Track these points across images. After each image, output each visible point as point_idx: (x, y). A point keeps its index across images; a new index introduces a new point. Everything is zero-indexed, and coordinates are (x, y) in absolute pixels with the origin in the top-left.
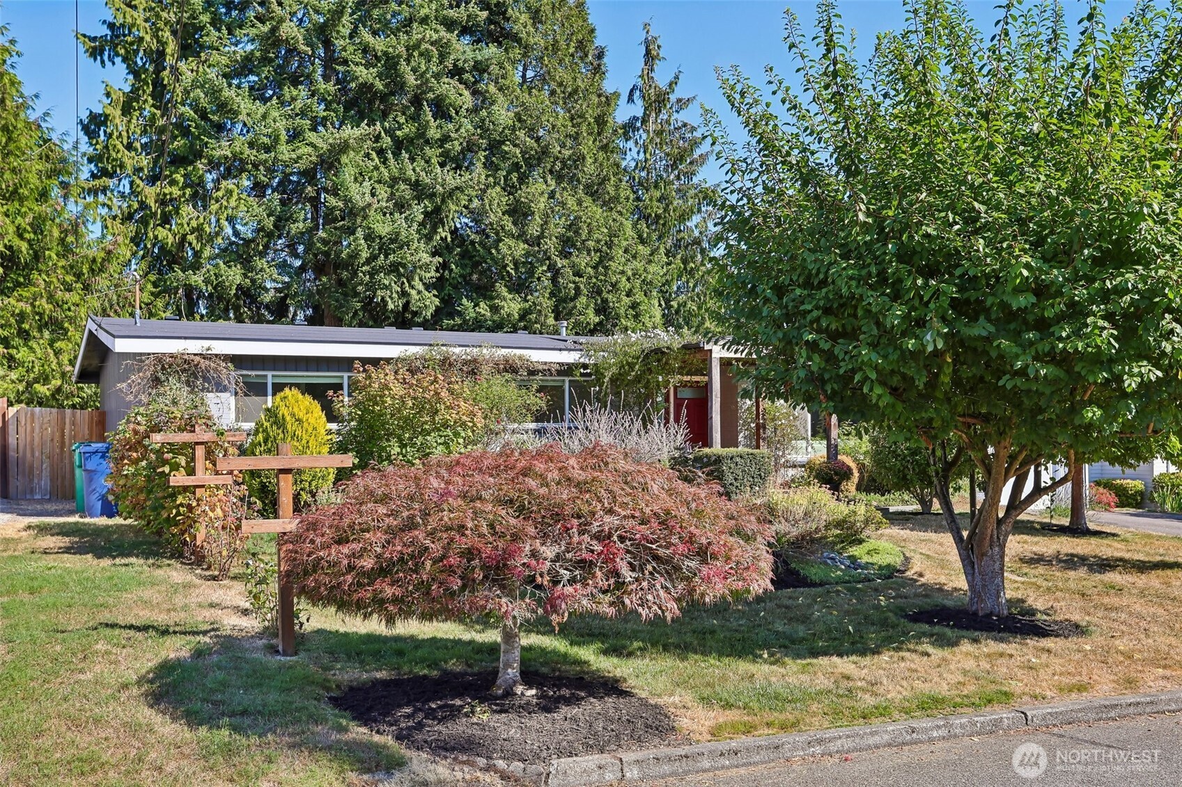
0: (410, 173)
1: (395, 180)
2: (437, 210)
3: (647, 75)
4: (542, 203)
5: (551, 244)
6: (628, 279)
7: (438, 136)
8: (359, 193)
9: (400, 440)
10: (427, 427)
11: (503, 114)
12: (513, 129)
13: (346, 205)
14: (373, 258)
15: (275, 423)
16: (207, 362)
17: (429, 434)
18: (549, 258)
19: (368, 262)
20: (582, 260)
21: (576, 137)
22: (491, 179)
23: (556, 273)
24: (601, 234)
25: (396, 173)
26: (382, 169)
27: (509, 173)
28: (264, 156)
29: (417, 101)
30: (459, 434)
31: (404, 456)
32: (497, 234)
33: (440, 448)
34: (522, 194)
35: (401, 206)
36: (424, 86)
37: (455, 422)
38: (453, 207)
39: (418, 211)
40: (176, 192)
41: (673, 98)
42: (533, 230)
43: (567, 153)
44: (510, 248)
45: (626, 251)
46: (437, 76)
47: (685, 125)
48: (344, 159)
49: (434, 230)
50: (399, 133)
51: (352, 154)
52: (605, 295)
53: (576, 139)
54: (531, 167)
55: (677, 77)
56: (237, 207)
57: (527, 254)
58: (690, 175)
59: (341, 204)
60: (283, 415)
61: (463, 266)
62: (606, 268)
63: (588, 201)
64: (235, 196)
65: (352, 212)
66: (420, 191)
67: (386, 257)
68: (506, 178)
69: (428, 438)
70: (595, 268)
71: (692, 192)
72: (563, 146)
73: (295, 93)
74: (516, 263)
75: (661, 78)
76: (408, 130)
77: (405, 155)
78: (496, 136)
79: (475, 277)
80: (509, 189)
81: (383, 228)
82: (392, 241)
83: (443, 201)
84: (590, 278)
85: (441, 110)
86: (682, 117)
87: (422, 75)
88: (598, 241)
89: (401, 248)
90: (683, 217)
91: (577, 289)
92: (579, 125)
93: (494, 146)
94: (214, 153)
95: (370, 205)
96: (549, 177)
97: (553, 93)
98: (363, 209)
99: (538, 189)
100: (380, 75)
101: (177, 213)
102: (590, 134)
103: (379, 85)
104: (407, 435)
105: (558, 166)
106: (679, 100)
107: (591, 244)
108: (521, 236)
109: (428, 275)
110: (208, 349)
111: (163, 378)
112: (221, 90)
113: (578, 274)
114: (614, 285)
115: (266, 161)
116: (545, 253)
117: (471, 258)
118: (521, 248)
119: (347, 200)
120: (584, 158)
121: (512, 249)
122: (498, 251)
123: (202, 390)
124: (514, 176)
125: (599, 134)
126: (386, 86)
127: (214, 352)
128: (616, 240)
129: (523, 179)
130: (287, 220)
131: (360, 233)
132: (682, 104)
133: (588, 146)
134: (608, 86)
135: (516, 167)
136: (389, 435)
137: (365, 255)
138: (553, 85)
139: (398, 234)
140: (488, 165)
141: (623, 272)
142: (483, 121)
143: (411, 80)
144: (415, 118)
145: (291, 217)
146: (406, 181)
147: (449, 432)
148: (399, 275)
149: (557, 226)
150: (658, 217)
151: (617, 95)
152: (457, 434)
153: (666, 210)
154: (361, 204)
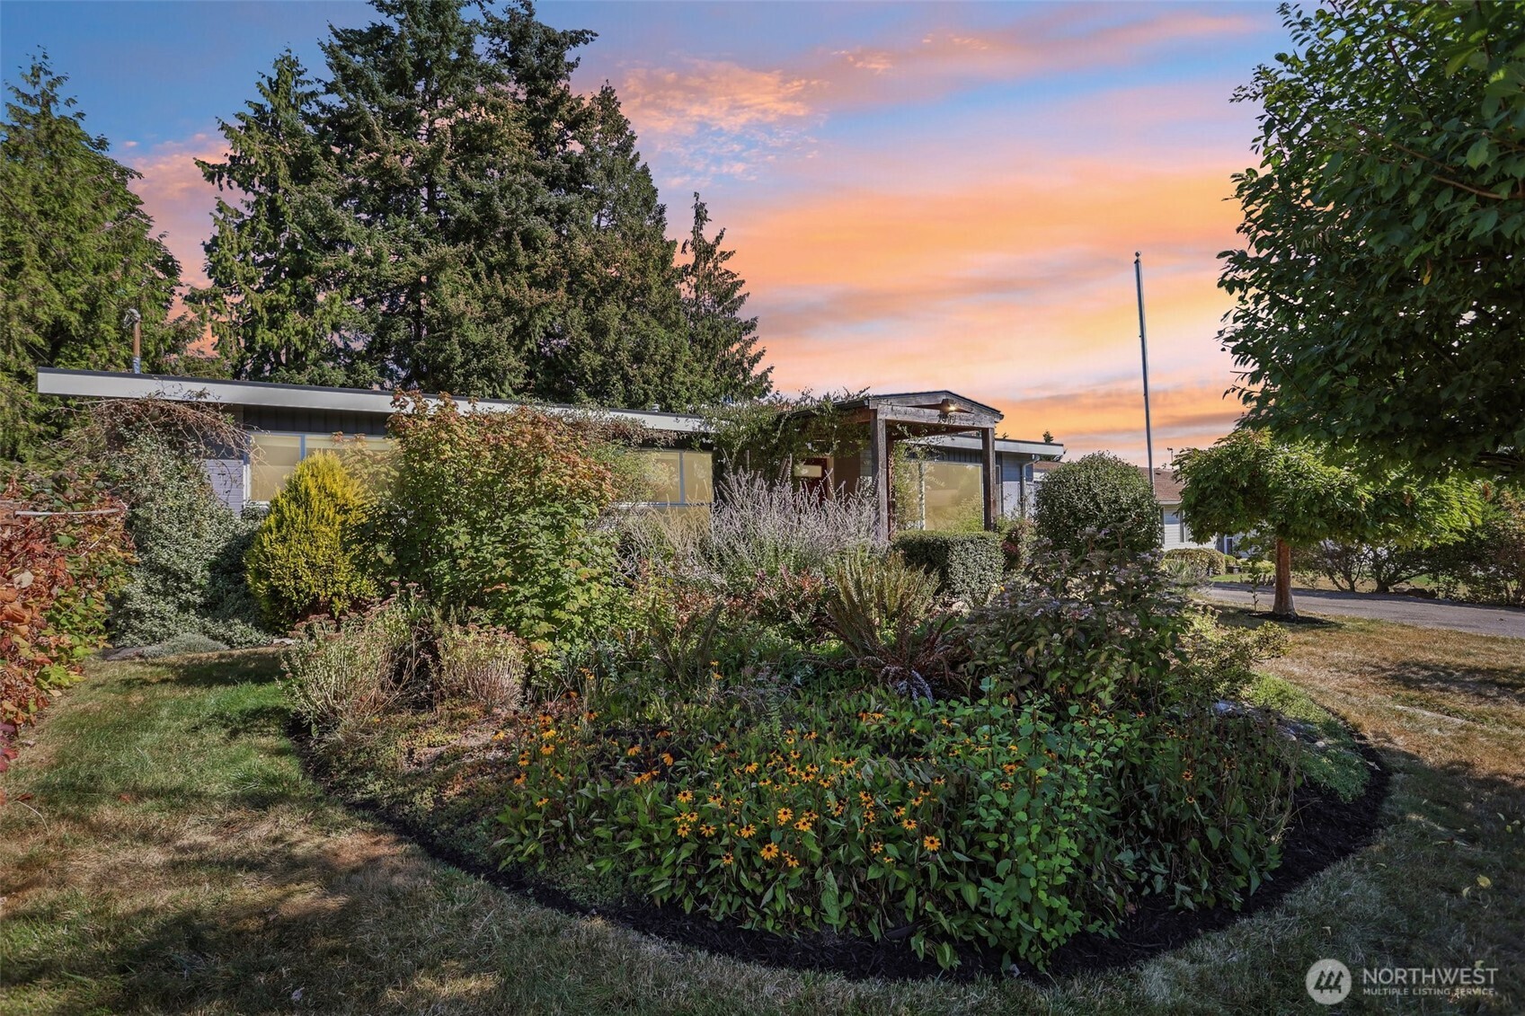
0: (501, 291)
1: (486, 298)
2: (525, 325)
3: (696, 232)
4: (615, 323)
5: (623, 356)
6: (687, 389)
7: (526, 263)
8: (454, 305)
9: (473, 523)
10: (520, 499)
11: (583, 250)
12: (591, 260)
13: (442, 314)
14: (467, 362)
15: (295, 499)
16: (199, 414)
17: (523, 511)
18: (622, 369)
19: (462, 366)
20: (650, 371)
21: (643, 272)
22: (572, 302)
23: (626, 380)
24: (666, 350)
25: (488, 290)
26: (476, 287)
27: (587, 298)
28: (368, 270)
29: (508, 236)
30: (578, 510)
31: (477, 551)
32: (577, 347)
33: (544, 536)
34: (598, 315)
35: (491, 320)
36: (514, 222)
37: (570, 490)
38: (539, 323)
39: (508, 323)
40: (282, 299)
41: (718, 250)
42: (609, 343)
43: (637, 282)
44: (588, 358)
45: (685, 366)
46: (526, 213)
47: (727, 272)
48: (442, 278)
49: (522, 343)
50: (492, 259)
51: (450, 271)
52: (669, 401)
53: (642, 273)
54: (607, 293)
55: (722, 233)
56: (340, 313)
57: (603, 365)
58: (733, 310)
59: (438, 314)
60: (306, 488)
61: (548, 375)
62: (670, 378)
63: (654, 323)
64: (338, 303)
65: (449, 321)
66: (509, 306)
67: (479, 361)
68: (584, 301)
69: (523, 517)
70: (661, 378)
71: (734, 324)
72: (633, 277)
73: (398, 220)
74: (594, 372)
75: (709, 234)
76: (501, 256)
77: (497, 276)
78: (576, 266)
79: (557, 385)
80: (589, 310)
81: (476, 337)
82: (484, 347)
83: (531, 316)
84: (657, 386)
85: (529, 241)
86: (724, 266)
87: (512, 212)
88: (663, 356)
89: (492, 353)
90: (728, 343)
91: (646, 394)
92: (646, 261)
93: (575, 274)
94: (320, 265)
95: (464, 313)
96: (621, 303)
97: (624, 235)
98: (458, 317)
99: (611, 311)
100: (477, 210)
101: (284, 319)
102: (656, 268)
103: (475, 217)
104: (483, 513)
105: (629, 294)
106: (722, 253)
107: (658, 358)
108: (598, 350)
109: (517, 381)
110: (201, 395)
111: (127, 435)
112: (326, 208)
113: (647, 382)
114: (676, 393)
115: (369, 275)
116: (618, 364)
117: (555, 367)
118: (598, 360)
119: (443, 310)
120: (650, 288)
121: (591, 360)
122: (578, 360)
123: (197, 454)
124: (592, 300)
125: (662, 271)
126: (481, 219)
127: (210, 399)
128: (678, 356)
129: (599, 301)
130: (389, 328)
131: (455, 339)
132: (726, 256)
133: (653, 279)
134: (668, 235)
135: (593, 292)
136: (453, 512)
137: (459, 359)
138: (624, 229)
139: (489, 341)
140: (569, 290)
141: (683, 383)
142: (565, 252)
143: (503, 214)
144: (507, 248)
145: (392, 326)
146: (499, 298)
147: (559, 507)
148: (491, 380)
149: (629, 342)
150: (708, 342)
151: (675, 243)
152: (574, 510)
153: (714, 336)
154: (456, 313)
